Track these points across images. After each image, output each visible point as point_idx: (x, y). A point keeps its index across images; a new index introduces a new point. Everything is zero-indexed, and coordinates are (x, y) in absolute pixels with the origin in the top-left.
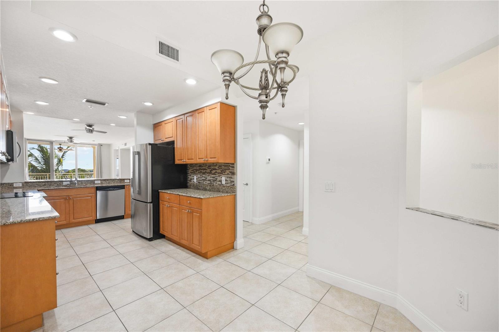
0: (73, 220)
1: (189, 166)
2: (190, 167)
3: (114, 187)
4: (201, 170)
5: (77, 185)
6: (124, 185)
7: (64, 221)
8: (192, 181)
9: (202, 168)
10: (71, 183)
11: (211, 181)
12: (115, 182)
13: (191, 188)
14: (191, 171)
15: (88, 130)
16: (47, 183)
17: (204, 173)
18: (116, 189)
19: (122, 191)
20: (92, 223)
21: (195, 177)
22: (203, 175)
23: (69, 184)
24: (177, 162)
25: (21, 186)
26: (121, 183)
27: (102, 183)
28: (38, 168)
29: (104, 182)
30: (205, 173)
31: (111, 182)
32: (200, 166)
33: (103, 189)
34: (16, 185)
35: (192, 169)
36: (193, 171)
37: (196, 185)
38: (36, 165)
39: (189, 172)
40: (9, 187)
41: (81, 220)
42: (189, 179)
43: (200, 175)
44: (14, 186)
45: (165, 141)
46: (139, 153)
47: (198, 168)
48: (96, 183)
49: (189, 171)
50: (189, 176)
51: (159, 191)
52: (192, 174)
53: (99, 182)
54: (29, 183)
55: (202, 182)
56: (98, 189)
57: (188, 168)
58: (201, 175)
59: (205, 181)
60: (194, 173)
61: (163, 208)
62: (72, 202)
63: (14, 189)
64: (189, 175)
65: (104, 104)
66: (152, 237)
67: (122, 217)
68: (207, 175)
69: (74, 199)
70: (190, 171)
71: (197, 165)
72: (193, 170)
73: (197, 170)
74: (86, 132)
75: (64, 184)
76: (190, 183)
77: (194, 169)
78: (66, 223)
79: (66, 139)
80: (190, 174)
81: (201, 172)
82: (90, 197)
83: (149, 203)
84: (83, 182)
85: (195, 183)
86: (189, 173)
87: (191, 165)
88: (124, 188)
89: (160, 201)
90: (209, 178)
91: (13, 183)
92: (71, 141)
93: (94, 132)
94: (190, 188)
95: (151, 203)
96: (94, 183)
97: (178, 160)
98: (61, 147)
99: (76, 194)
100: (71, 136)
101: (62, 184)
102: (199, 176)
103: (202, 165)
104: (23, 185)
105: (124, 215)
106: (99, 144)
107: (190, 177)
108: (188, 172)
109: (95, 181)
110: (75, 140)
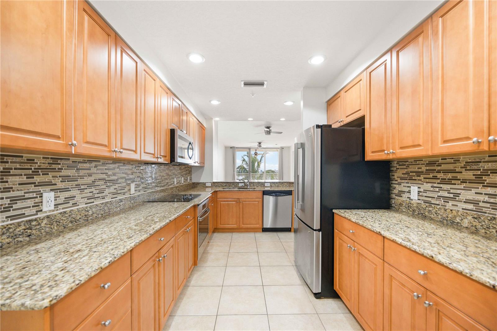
0: (242, 225)
1: (395, 164)
2: (398, 167)
3: (280, 192)
4: (435, 174)
5: (249, 187)
6: (292, 191)
7: (235, 225)
8: (405, 196)
9: (439, 168)
10: (245, 185)
11: (481, 204)
12: (284, 186)
13: (402, 212)
14: (403, 176)
15: (267, 132)
16: (227, 184)
17: (448, 182)
18: (282, 194)
19: (289, 197)
20: (259, 232)
21: (414, 190)
22: (441, 185)
23: (243, 185)
24: (370, 156)
25: (211, 186)
26: (290, 186)
27: (271, 186)
28: (247, 169)
29: (273, 185)
30: (453, 182)
31: (280, 185)
32: (431, 163)
33: (269, 194)
34: (207, 185)
35: (405, 171)
36: (406, 176)
37: (417, 207)
38: (246, 168)
39: (396, 177)
40: (203, 186)
41: (249, 226)
42: (396, 191)
43: (430, 185)
44: (206, 185)
45: (345, 123)
46: (303, 146)
47: (424, 169)
48: (265, 186)
49: (393, 174)
50: (395, 186)
51: (334, 211)
52: (403, 181)
53: (269, 185)
54: (216, 184)
55: (438, 202)
56: (265, 193)
57: (392, 169)
58: (435, 185)
59: (451, 203)
60: (410, 178)
61: (341, 246)
62: (242, 205)
63: (206, 188)
64: (397, 182)
65: (262, 84)
66: (320, 292)
67: (288, 230)
68: (462, 186)
69: (243, 202)
70: (397, 175)
71: (422, 162)
72: (407, 173)
73: (419, 174)
74: (265, 134)
75: (239, 186)
76: (396, 200)
77: (409, 170)
78: (236, 227)
79: (256, 145)
80: (399, 181)
81: (435, 178)
82: (257, 202)
83: (315, 230)
84: (255, 184)
85: (412, 202)
86: (396, 179)
87: (403, 162)
88: (292, 195)
89: (336, 231)
90: (470, 195)
91: (206, 183)
92: (260, 146)
93: (271, 134)
94: (397, 211)
95: (319, 230)
96: (264, 185)
97: (373, 152)
98: (257, 152)
99: (245, 198)
100: (259, 141)
101: (238, 185)
102: (428, 186)
103: (440, 161)
104: (212, 185)
105: (291, 227)
106: (281, 147)
107: (397, 188)
108: (393, 177)
109: (266, 184)
110: (263, 145)
